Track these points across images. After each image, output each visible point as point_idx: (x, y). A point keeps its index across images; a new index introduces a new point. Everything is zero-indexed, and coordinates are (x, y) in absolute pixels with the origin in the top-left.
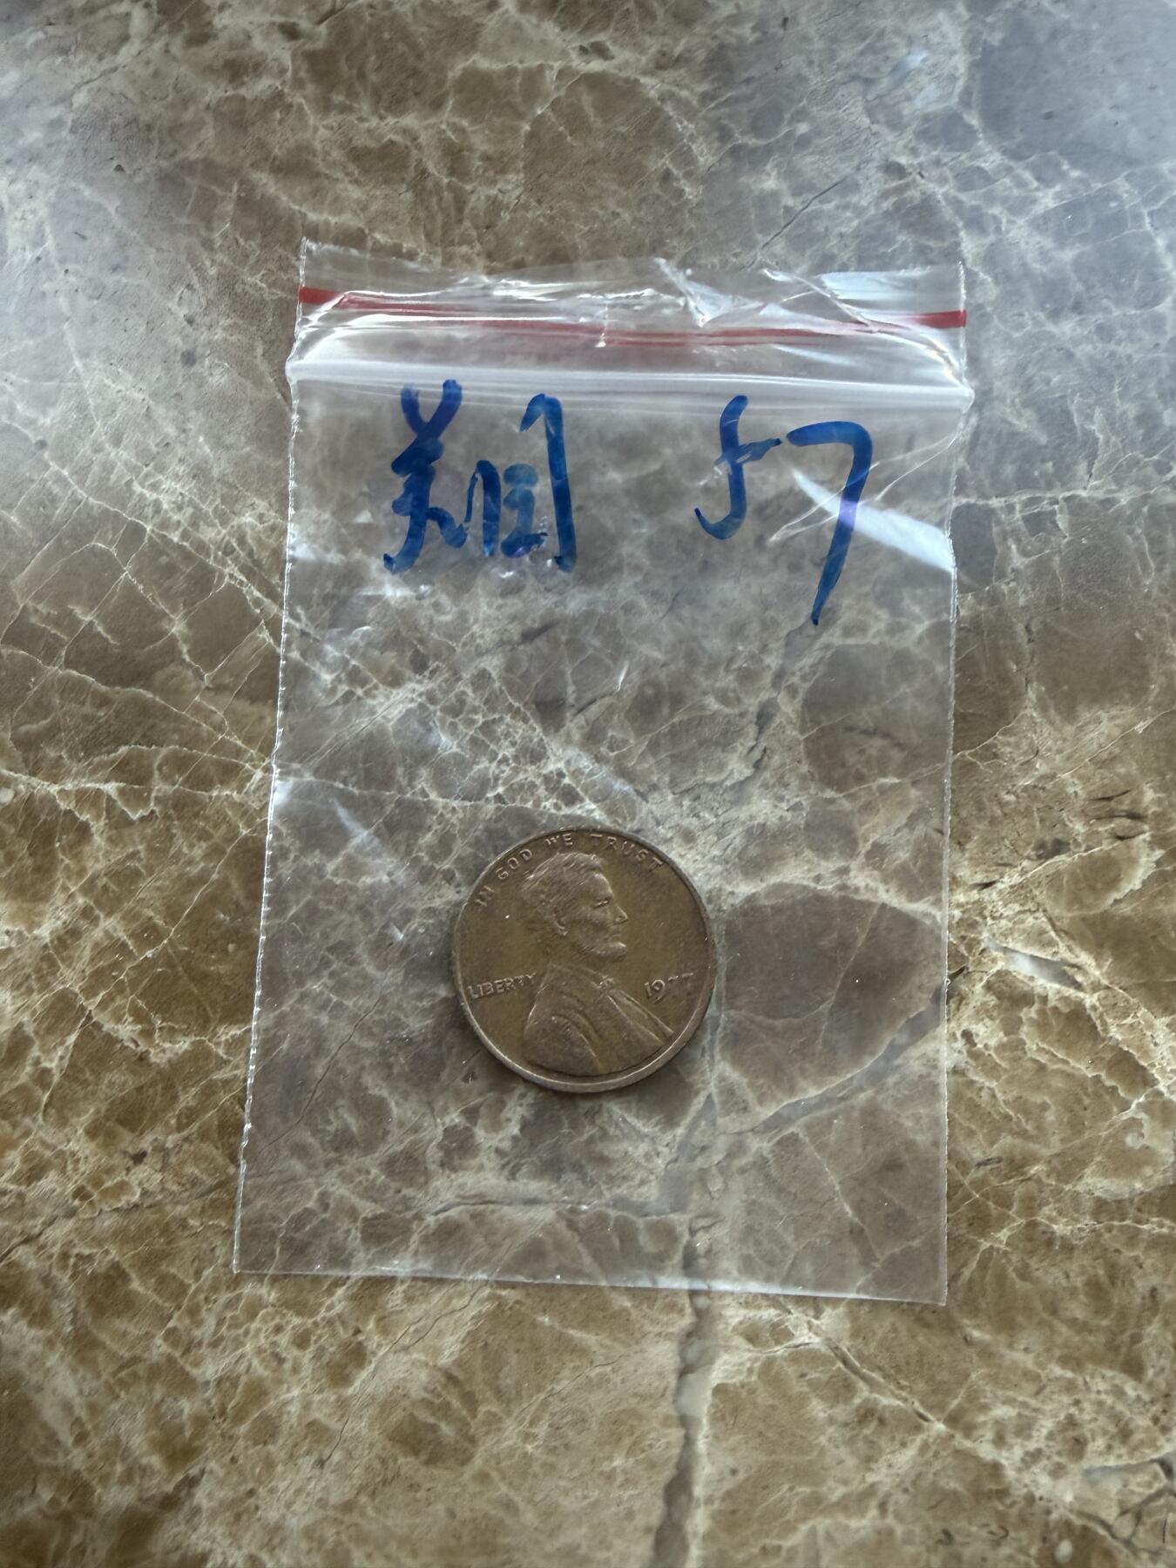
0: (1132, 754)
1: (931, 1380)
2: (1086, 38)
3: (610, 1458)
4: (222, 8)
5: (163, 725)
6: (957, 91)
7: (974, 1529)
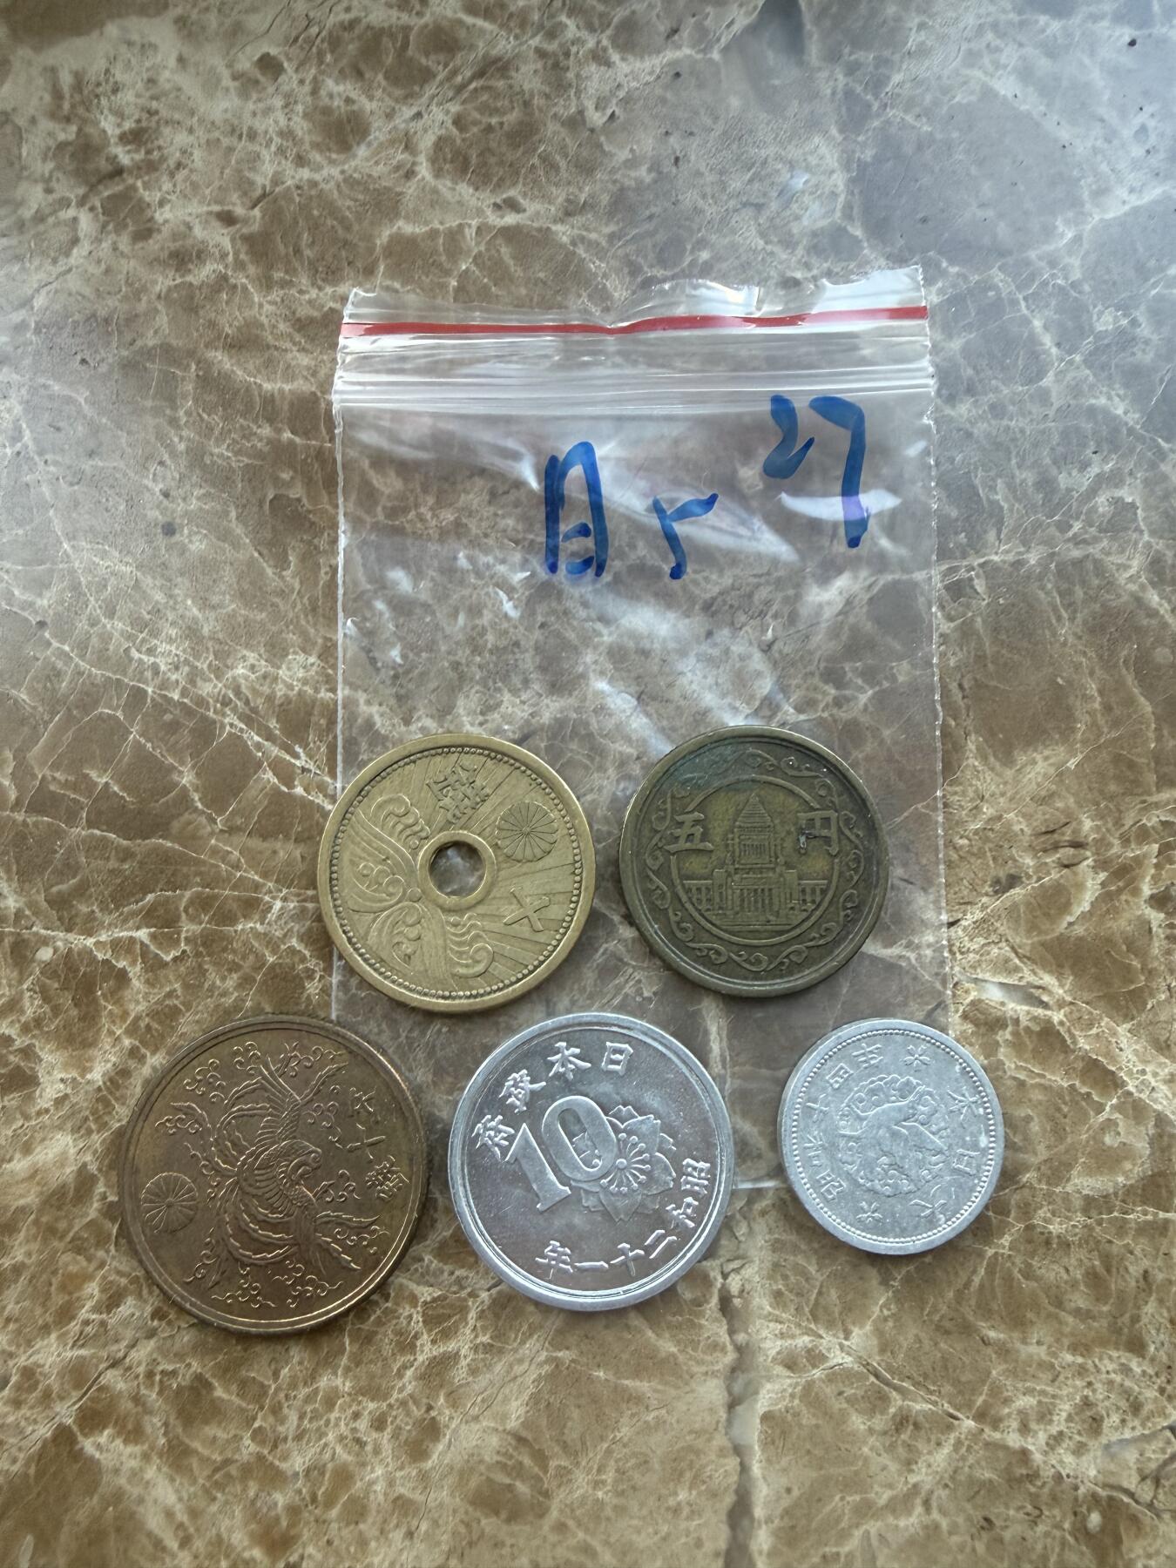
0: (1067, 789)
1: (956, 1382)
2: (949, 146)
3: (675, 1494)
4: (162, 203)
5: (185, 870)
6: (839, 207)
7: (1012, 1512)
